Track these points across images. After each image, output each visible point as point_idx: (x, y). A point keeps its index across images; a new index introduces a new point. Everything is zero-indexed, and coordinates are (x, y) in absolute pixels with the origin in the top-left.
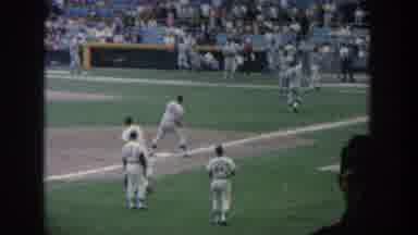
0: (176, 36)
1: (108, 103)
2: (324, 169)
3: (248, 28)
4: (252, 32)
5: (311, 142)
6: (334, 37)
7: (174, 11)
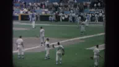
0: (45, 12)
1: (26, 31)
2: (87, 49)
3: (66, 9)
4: (67, 10)
5: (84, 41)
6: (91, 11)
7: (45, 4)
